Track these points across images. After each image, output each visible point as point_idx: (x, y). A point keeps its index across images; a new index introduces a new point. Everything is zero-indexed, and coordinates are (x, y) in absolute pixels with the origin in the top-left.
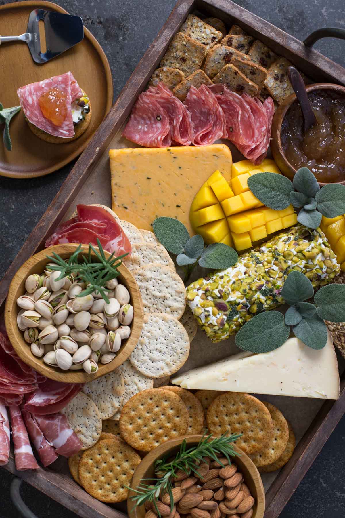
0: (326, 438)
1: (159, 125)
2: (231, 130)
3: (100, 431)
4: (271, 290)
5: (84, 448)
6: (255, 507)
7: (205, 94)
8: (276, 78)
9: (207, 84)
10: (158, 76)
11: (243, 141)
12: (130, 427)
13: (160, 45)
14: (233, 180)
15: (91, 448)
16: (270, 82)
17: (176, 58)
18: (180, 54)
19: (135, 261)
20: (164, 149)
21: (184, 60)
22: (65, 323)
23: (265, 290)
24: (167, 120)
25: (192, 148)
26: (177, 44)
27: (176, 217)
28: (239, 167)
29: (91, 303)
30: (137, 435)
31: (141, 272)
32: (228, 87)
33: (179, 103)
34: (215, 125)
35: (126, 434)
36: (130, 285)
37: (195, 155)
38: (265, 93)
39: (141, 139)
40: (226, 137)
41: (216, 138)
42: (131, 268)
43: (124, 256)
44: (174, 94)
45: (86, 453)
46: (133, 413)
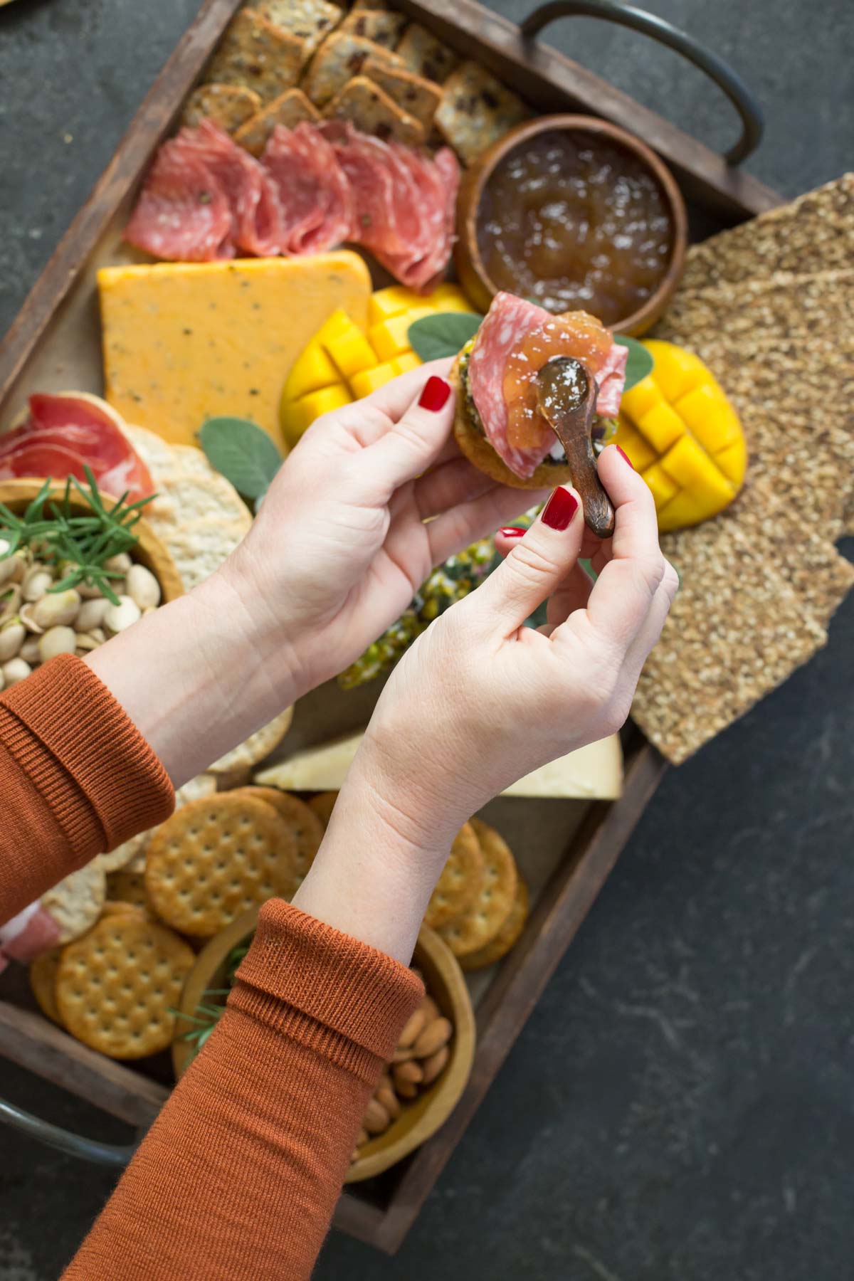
0: (596, 883)
1: (206, 213)
2: (365, 222)
3: (101, 897)
4: (467, 568)
5: (64, 938)
6: (451, 1043)
7: (309, 145)
8: (460, 106)
9: (311, 120)
10: (199, 105)
11: (395, 245)
12: (169, 884)
13: (205, 35)
14: (376, 331)
15: (80, 938)
16: (447, 116)
17: (238, 66)
18: (247, 58)
19: (164, 517)
20: (220, 266)
21: (256, 72)
22: (17, 655)
23: (454, 568)
24: (224, 202)
25: (283, 263)
26: (241, 36)
27: (250, 416)
28: (386, 301)
29: (76, 608)
30: (184, 900)
31: (178, 538)
32: (359, 126)
33: (250, 163)
34: (330, 210)
35: (160, 901)
36: (160, 566)
37: (290, 278)
38: (437, 140)
39: (166, 244)
40: (356, 237)
41: (334, 240)
42: (157, 528)
43: (141, 504)
44: (239, 143)
45: (72, 950)
46: (174, 852)
